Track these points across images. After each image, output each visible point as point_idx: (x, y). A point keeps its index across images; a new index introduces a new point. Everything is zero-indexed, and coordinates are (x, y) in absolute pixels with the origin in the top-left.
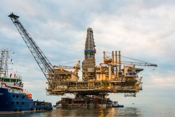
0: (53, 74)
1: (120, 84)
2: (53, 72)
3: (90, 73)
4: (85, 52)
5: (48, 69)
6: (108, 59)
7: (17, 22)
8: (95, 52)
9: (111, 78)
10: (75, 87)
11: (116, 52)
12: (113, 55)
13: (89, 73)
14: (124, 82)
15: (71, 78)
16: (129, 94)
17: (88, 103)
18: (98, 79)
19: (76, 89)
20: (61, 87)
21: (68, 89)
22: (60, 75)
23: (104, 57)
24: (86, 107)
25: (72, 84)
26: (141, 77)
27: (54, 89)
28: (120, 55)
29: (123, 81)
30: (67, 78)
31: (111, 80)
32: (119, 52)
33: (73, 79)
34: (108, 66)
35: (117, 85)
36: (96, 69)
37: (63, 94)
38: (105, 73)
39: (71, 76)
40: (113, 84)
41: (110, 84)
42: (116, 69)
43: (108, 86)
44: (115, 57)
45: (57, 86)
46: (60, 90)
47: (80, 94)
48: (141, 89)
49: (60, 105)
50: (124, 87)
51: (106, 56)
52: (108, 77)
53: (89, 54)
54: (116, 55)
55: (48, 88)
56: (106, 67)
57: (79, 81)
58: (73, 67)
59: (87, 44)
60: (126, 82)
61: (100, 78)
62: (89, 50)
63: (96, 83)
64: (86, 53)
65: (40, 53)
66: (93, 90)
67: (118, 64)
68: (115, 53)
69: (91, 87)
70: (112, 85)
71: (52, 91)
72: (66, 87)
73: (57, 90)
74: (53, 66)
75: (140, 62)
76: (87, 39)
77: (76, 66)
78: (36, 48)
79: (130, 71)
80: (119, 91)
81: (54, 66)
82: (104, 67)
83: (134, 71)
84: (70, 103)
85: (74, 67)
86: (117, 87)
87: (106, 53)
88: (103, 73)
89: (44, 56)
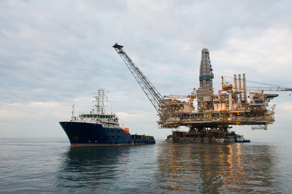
0: (163, 104)
1: (244, 114)
2: (164, 103)
3: (207, 102)
4: (200, 78)
5: (157, 100)
6: (227, 85)
7: (122, 52)
8: (212, 77)
9: (232, 107)
10: (188, 119)
11: (240, 75)
12: (235, 79)
13: (205, 102)
14: (249, 112)
15: (184, 109)
16: (257, 126)
17: (201, 137)
18: (215, 109)
19: (190, 121)
20: (173, 119)
21: (181, 121)
22: (171, 106)
23: (222, 83)
24: (199, 141)
25: (185, 115)
26: (275, 105)
27: (165, 122)
28: (244, 79)
29: (247, 111)
30: (179, 108)
31: (232, 110)
32: (244, 75)
33: (186, 109)
34: (227, 94)
35: (239, 116)
36: (213, 97)
37: (176, 127)
38: (224, 102)
39: (183, 107)
40: (236, 114)
41: (231, 115)
42: (240, 96)
43: (229, 117)
44: (238, 81)
45: (168, 118)
46: (171, 123)
47: (193, 126)
48: (273, 120)
49: (171, 139)
50: (250, 118)
51: (224, 82)
52: (228, 106)
53: (204, 79)
54: (240, 79)
55: (159, 121)
56: (225, 95)
57: (193, 112)
58: (187, 96)
59: (201, 69)
60: (251, 112)
61: (219, 108)
62: (204, 76)
63: (214, 114)
65: (148, 83)
66: (209, 122)
67: (242, 91)
69: (207, 119)
70: (234, 116)
71: (163, 124)
72: (178, 119)
73: (168, 123)
74: (163, 96)
75: (270, 87)
76: (202, 62)
77: (191, 95)
78: (144, 78)
79: (257, 98)
80: (243, 123)
81: (165, 97)
82: (222, 95)
83: (262, 98)
84: (182, 137)
85: (189, 96)
86: (239, 119)
87: (224, 78)
88: (222, 102)
89: (152, 87)
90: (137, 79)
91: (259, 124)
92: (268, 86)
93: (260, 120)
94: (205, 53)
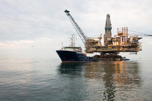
0: (88, 42)
1: (128, 47)
2: (88, 41)
3: (109, 41)
6: (120, 33)
7: (69, 15)
8: (111, 29)
9: (122, 44)
11: (125, 28)
12: (123, 30)
14: (130, 46)
16: (132, 53)
19: (101, 50)
20: (93, 49)
22: (92, 42)
25: (99, 47)
26: (141, 43)
27: (88, 50)
28: (127, 30)
30: (96, 44)
32: (127, 28)
33: (99, 45)
34: (120, 37)
35: (125, 48)
36: (112, 39)
37: (92, 53)
38: (118, 41)
39: (98, 43)
40: (123, 47)
41: (121, 47)
42: (125, 38)
43: (120, 48)
44: (124, 31)
45: (90, 48)
46: (92, 51)
47: (103, 53)
48: (141, 50)
50: (130, 49)
51: (119, 31)
52: (120, 43)
53: (108, 30)
54: (125, 30)
55: (85, 50)
56: (118, 38)
57: (102, 46)
59: (106, 24)
60: (132, 46)
61: (115, 44)
62: (108, 28)
63: (113, 47)
64: (106, 29)
65: (81, 31)
66: (110, 50)
67: (126, 35)
68: (124, 29)
69: (110, 49)
71: (87, 51)
72: (95, 49)
73: (90, 51)
76: (107, 21)
78: (79, 28)
79: (135, 39)
80: (126, 51)
81: (88, 38)
82: (117, 38)
83: (137, 39)
85: (98, 38)
86: (125, 49)
88: (117, 41)
89: (83, 33)
90: (76, 29)
92: (140, 34)
93: (135, 50)
94: (108, 16)
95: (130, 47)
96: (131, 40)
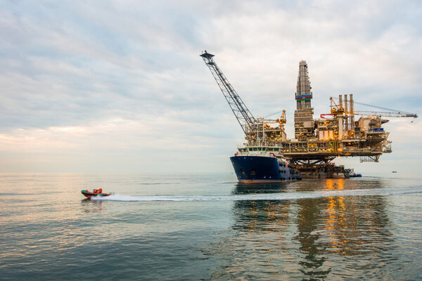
1: (358, 144)
3: (307, 129)
6: (338, 108)
7: (211, 64)
8: (311, 97)
9: (342, 135)
10: (287, 149)
11: (346, 96)
12: (341, 101)
13: (305, 129)
14: (363, 142)
15: (281, 136)
16: (367, 158)
18: (321, 137)
19: (290, 152)
23: (331, 106)
25: (284, 145)
26: (388, 133)
28: (351, 101)
29: (362, 140)
30: (275, 137)
31: (343, 139)
32: (351, 95)
33: (283, 138)
35: (351, 145)
36: (317, 123)
38: (333, 129)
39: (281, 134)
40: (346, 144)
41: (341, 145)
42: (347, 121)
43: (339, 148)
44: (344, 103)
48: (389, 151)
50: (364, 149)
52: (338, 134)
53: (303, 100)
54: (346, 101)
57: (292, 141)
58: (276, 120)
59: (299, 86)
60: (367, 141)
61: (326, 136)
62: (303, 96)
63: (320, 144)
64: (299, 99)
66: (314, 153)
67: (349, 115)
68: (343, 98)
69: (312, 150)
76: (299, 78)
77: (280, 119)
79: (374, 125)
80: (352, 155)
82: (330, 121)
83: (379, 125)
85: (278, 121)
86: (352, 149)
87: (333, 99)
88: (329, 129)
89: (244, 108)
90: (228, 99)
91: (369, 155)
93: (374, 151)
94: (303, 66)
95: (362, 145)
96: (365, 127)
